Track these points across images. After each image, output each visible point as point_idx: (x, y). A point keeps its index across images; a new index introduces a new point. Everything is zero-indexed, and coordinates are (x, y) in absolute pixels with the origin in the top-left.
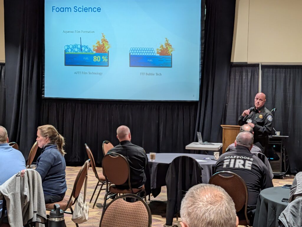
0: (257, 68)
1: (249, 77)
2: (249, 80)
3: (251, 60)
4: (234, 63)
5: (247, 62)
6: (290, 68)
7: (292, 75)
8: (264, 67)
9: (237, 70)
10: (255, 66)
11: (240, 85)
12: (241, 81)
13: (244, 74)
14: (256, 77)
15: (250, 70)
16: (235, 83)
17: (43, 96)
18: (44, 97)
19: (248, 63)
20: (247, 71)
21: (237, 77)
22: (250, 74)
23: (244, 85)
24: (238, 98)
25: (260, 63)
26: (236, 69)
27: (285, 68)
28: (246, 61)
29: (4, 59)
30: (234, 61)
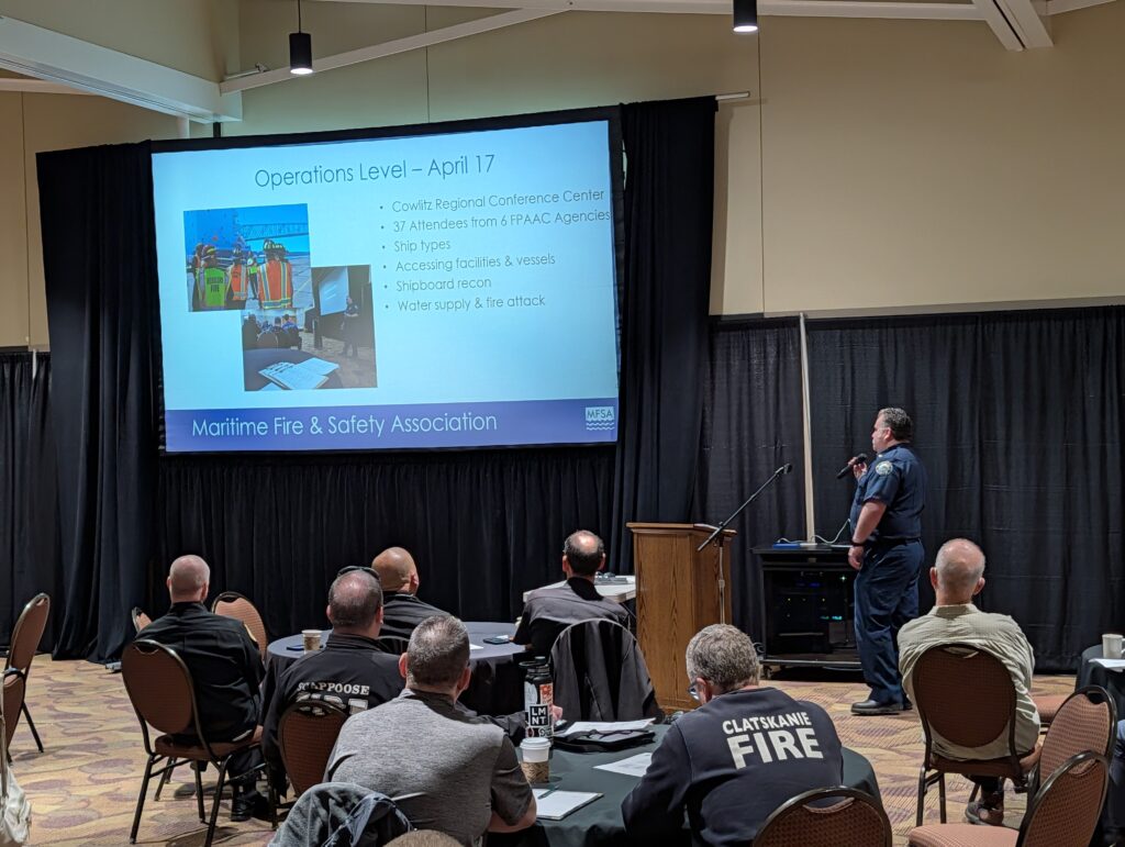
0: (795, 330)
1: (771, 360)
2: (771, 368)
3: (774, 307)
4: (723, 319)
5: (762, 314)
6: (894, 327)
7: (901, 348)
8: (815, 325)
9: (732, 339)
10: (788, 323)
11: (745, 386)
12: (746, 374)
13: (754, 351)
14: (792, 358)
15: (771, 337)
16: (728, 383)
17: (161, 447)
18: (164, 450)
19: (766, 316)
20: (765, 340)
21: (736, 363)
22: (772, 350)
23: (755, 384)
24: (739, 429)
25: (801, 315)
26: (729, 337)
27: (880, 327)
28: (762, 311)
29: (47, 341)
30: (725, 313)
